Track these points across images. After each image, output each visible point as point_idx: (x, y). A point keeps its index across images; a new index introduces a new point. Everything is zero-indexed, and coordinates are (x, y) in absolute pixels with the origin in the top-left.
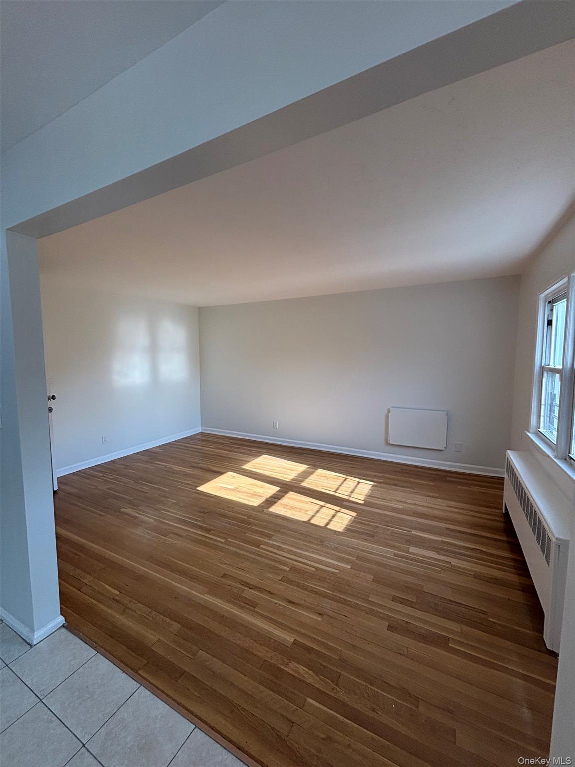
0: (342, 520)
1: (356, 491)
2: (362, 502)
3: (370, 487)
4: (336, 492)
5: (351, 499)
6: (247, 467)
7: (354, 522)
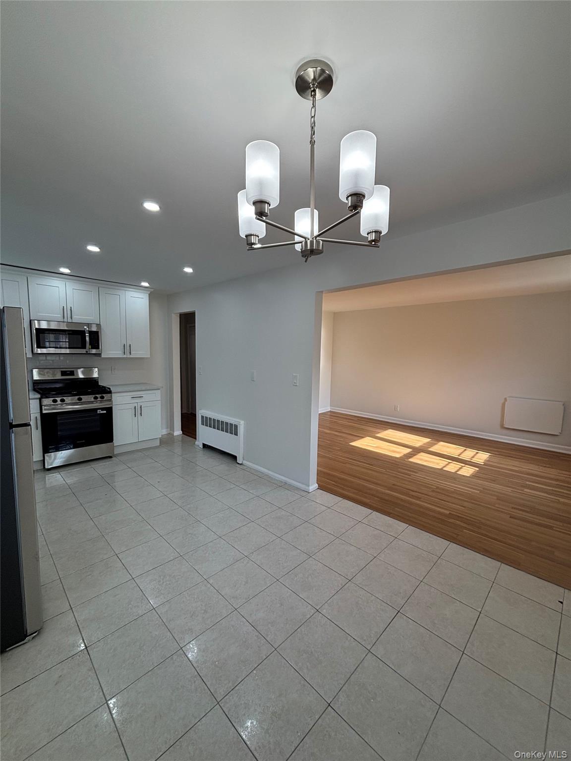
0: (468, 471)
1: (476, 457)
2: (483, 464)
3: (488, 456)
4: (459, 456)
5: (472, 461)
6: (378, 435)
7: (478, 472)
